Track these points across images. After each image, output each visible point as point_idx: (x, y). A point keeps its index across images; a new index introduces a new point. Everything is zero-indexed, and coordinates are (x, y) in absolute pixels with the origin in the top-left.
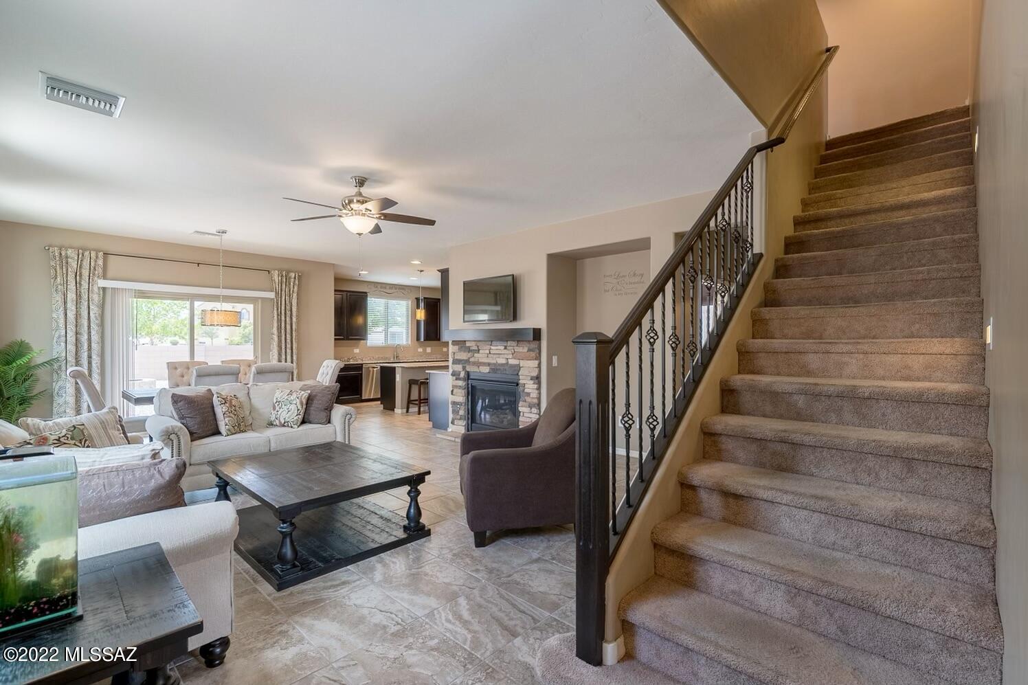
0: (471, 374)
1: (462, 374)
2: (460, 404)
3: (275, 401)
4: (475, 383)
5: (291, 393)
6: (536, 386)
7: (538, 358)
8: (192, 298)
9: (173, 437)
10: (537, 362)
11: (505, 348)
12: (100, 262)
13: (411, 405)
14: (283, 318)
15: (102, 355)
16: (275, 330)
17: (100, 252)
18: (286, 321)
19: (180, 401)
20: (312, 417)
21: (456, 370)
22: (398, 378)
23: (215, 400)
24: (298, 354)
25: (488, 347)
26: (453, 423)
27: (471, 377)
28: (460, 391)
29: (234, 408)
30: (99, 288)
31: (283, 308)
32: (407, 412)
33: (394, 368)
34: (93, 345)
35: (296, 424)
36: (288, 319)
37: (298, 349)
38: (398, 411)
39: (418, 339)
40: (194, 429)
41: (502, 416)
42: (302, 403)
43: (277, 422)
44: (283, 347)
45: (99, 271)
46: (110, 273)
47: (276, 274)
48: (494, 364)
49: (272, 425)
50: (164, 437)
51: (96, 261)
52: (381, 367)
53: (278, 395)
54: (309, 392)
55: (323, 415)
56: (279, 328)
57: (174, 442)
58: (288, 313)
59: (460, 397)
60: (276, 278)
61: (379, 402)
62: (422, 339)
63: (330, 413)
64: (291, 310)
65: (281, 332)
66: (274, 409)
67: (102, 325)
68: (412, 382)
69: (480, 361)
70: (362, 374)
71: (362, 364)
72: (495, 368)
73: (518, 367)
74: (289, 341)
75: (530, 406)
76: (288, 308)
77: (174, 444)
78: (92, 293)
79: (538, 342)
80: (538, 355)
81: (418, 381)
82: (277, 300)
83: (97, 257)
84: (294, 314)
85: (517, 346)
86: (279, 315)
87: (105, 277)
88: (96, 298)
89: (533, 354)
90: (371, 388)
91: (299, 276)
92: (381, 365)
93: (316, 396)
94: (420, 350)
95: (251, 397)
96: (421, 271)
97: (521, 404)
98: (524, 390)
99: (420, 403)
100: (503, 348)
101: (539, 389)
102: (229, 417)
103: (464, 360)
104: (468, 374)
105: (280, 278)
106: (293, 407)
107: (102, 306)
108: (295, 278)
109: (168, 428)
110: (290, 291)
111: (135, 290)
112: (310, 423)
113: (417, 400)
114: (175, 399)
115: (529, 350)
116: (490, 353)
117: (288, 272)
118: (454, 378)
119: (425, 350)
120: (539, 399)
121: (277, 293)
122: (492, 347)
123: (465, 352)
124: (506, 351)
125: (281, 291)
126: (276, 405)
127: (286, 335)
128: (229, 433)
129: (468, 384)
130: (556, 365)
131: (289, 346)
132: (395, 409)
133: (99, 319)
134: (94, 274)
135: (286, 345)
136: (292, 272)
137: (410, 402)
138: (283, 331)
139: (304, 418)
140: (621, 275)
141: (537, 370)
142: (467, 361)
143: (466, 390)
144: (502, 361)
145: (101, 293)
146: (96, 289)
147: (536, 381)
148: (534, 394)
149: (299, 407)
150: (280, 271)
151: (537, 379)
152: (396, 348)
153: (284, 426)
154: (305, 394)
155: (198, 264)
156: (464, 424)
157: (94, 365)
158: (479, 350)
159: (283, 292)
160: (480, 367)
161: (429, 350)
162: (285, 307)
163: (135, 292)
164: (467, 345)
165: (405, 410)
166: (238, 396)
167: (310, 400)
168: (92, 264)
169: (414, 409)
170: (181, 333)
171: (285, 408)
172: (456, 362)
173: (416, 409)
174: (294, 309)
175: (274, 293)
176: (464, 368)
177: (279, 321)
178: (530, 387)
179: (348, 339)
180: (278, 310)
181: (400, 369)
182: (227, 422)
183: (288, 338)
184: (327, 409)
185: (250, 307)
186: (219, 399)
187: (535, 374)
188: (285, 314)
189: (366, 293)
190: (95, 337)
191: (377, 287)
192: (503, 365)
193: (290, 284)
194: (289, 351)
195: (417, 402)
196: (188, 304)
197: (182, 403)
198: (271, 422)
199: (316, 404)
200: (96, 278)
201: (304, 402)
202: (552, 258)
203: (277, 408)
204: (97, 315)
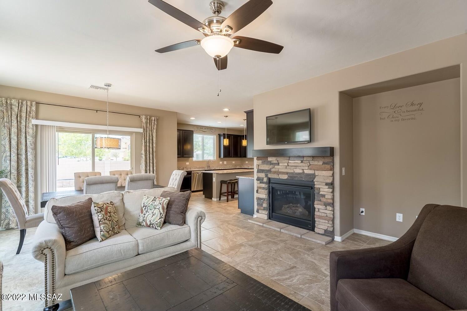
0: (272, 180)
1: (265, 180)
2: (264, 199)
3: (142, 206)
4: (274, 186)
5: (154, 200)
6: (331, 190)
7: (332, 169)
8: (93, 132)
9: (46, 251)
10: (331, 172)
11: (302, 162)
12: (34, 108)
13: (222, 196)
14: (148, 144)
15: (35, 169)
16: (143, 152)
17: (33, 102)
18: (149, 146)
19: (60, 213)
20: (171, 219)
21: (260, 176)
22: (214, 180)
23: (93, 209)
24: (156, 167)
25: (287, 161)
26: (258, 212)
27: (272, 182)
28: (263, 190)
29: (109, 214)
30: (33, 125)
31: (148, 138)
32: (220, 200)
33: (212, 174)
34: (29, 162)
35: (159, 226)
36: (151, 145)
37: (156, 163)
38: (214, 199)
39: (220, 156)
40: (71, 238)
41: (294, 208)
42: (163, 208)
43: (144, 223)
44: (148, 162)
45: (33, 114)
46: (41, 115)
47: (143, 118)
48: (292, 173)
49: (141, 225)
50: (37, 253)
51: (31, 108)
52: (203, 173)
53: (145, 200)
54: (169, 198)
55: (180, 217)
56: (146, 151)
57: (48, 256)
58: (151, 141)
59: (263, 195)
60: (144, 120)
61: (202, 193)
62: (222, 156)
63: (185, 215)
64: (153, 140)
65: (147, 152)
66: (142, 212)
67: (35, 149)
68: (222, 182)
69: (280, 171)
70: (191, 176)
71: (191, 171)
72: (292, 176)
73: (314, 176)
74: (151, 158)
75: (326, 205)
76: (151, 138)
77: (48, 258)
78: (28, 128)
79: (332, 157)
80: (332, 167)
81: (226, 181)
82: (144, 134)
83: (31, 105)
84: (154, 141)
85: (312, 160)
86: (146, 142)
87: (37, 118)
88: (30, 131)
89: (328, 166)
90: (196, 184)
91: (157, 119)
92: (204, 172)
93: (174, 201)
94: (221, 163)
95: (125, 202)
96: (227, 116)
97: (316, 202)
98: (319, 192)
99: (228, 195)
100: (300, 161)
101: (333, 192)
102: (104, 223)
103: (266, 170)
104: (269, 179)
105: (146, 120)
106: (156, 211)
107: (36, 137)
108: (155, 120)
109: (41, 243)
110: (152, 128)
111: (57, 126)
112: (170, 223)
113: (226, 193)
114: (55, 210)
115: (324, 163)
116: (288, 165)
117: (151, 117)
118: (259, 182)
119: (223, 163)
120: (333, 199)
121: (144, 129)
122: (290, 161)
123: (267, 164)
124: (302, 164)
125: (147, 128)
126: (143, 208)
127: (149, 155)
128: (104, 238)
129: (269, 186)
130: (344, 174)
131: (151, 161)
132: (213, 198)
133: (33, 145)
134: (29, 116)
135: (150, 161)
136: (153, 117)
137: (221, 194)
138: (148, 152)
139: (165, 219)
140: (397, 105)
141: (331, 178)
142: (269, 171)
143: (268, 190)
144: (298, 171)
145: (35, 128)
146: (31, 126)
147: (331, 186)
148: (329, 196)
149: (162, 211)
150: (146, 116)
151: (331, 185)
152: (208, 162)
153: (149, 227)
154: (165, 201)
155: (97, 111)
156: (267, 213)
157: (30, 175)
158: (279, 164)
159: (148, 129)
160: (280, 175)
161: (225, 163)
162: (149, 138)
163: (57, 128)
164: (269, 160)
165: (218, 199)
166: (114, 202)
167: (169, 205)
168: (28, 109)
169: (224, 198)
170: (100, 155)
171: (150, 212)
172: (259, 171)
173: (226, 198)
174: (154, 139)
175: (142, 129)
176: (266, 176)
177: (146, 146)
178: (325, 190)
179: (183, 157)
180: (145, 139)
181: (216, 174)
182: (102, 228)
183: (151, 157)
184: (183, 212)
185: (128, 137)
186: (96, 208)
187: (329, 181)
188: (149, 142)
189: (193, 131)
190: (30, 157)
191: (198, 128)
192: (299, 174)
193: (152, 124)
194: (151, 164)
195: (226, 194)
196: (91, 136)
197: (61, 214)
198: (140, 223)
199: (174, 208)
200: (31, 119)
201: (165, 206)
202: (343, 94)
203: (144, 212)
204: (31, 142)
